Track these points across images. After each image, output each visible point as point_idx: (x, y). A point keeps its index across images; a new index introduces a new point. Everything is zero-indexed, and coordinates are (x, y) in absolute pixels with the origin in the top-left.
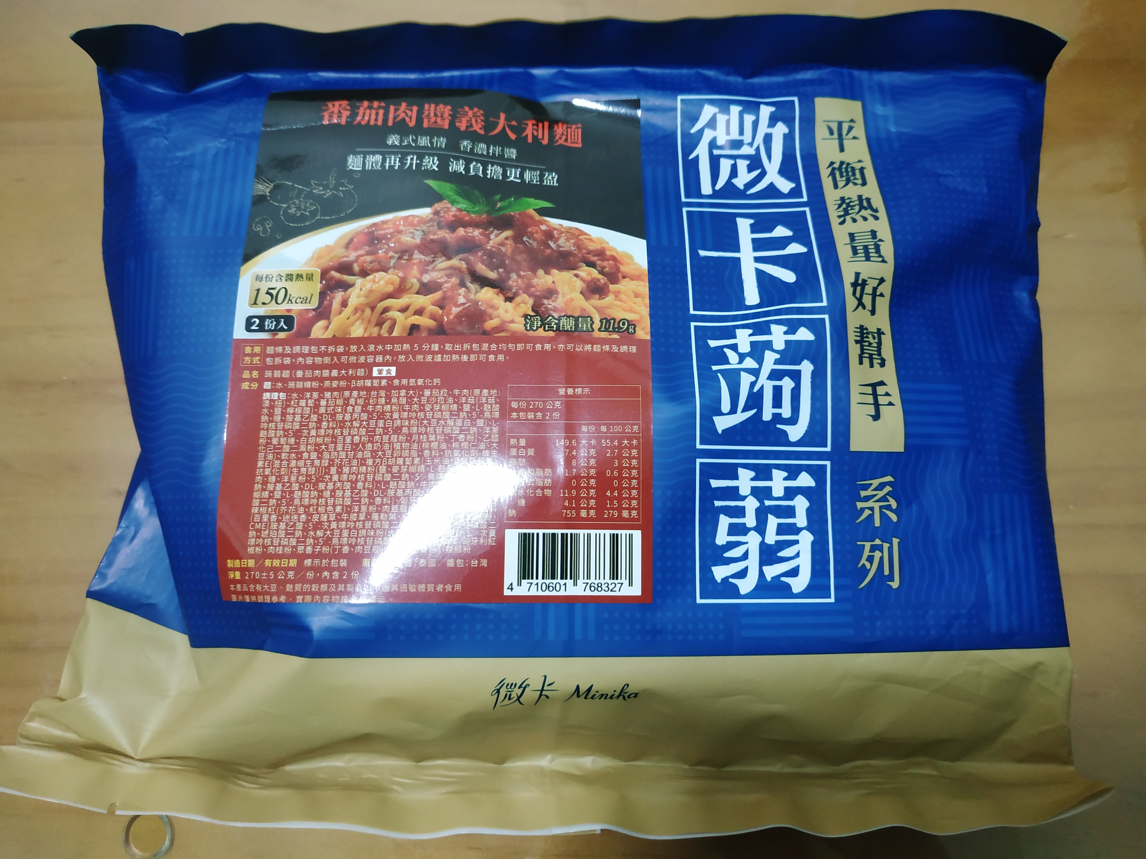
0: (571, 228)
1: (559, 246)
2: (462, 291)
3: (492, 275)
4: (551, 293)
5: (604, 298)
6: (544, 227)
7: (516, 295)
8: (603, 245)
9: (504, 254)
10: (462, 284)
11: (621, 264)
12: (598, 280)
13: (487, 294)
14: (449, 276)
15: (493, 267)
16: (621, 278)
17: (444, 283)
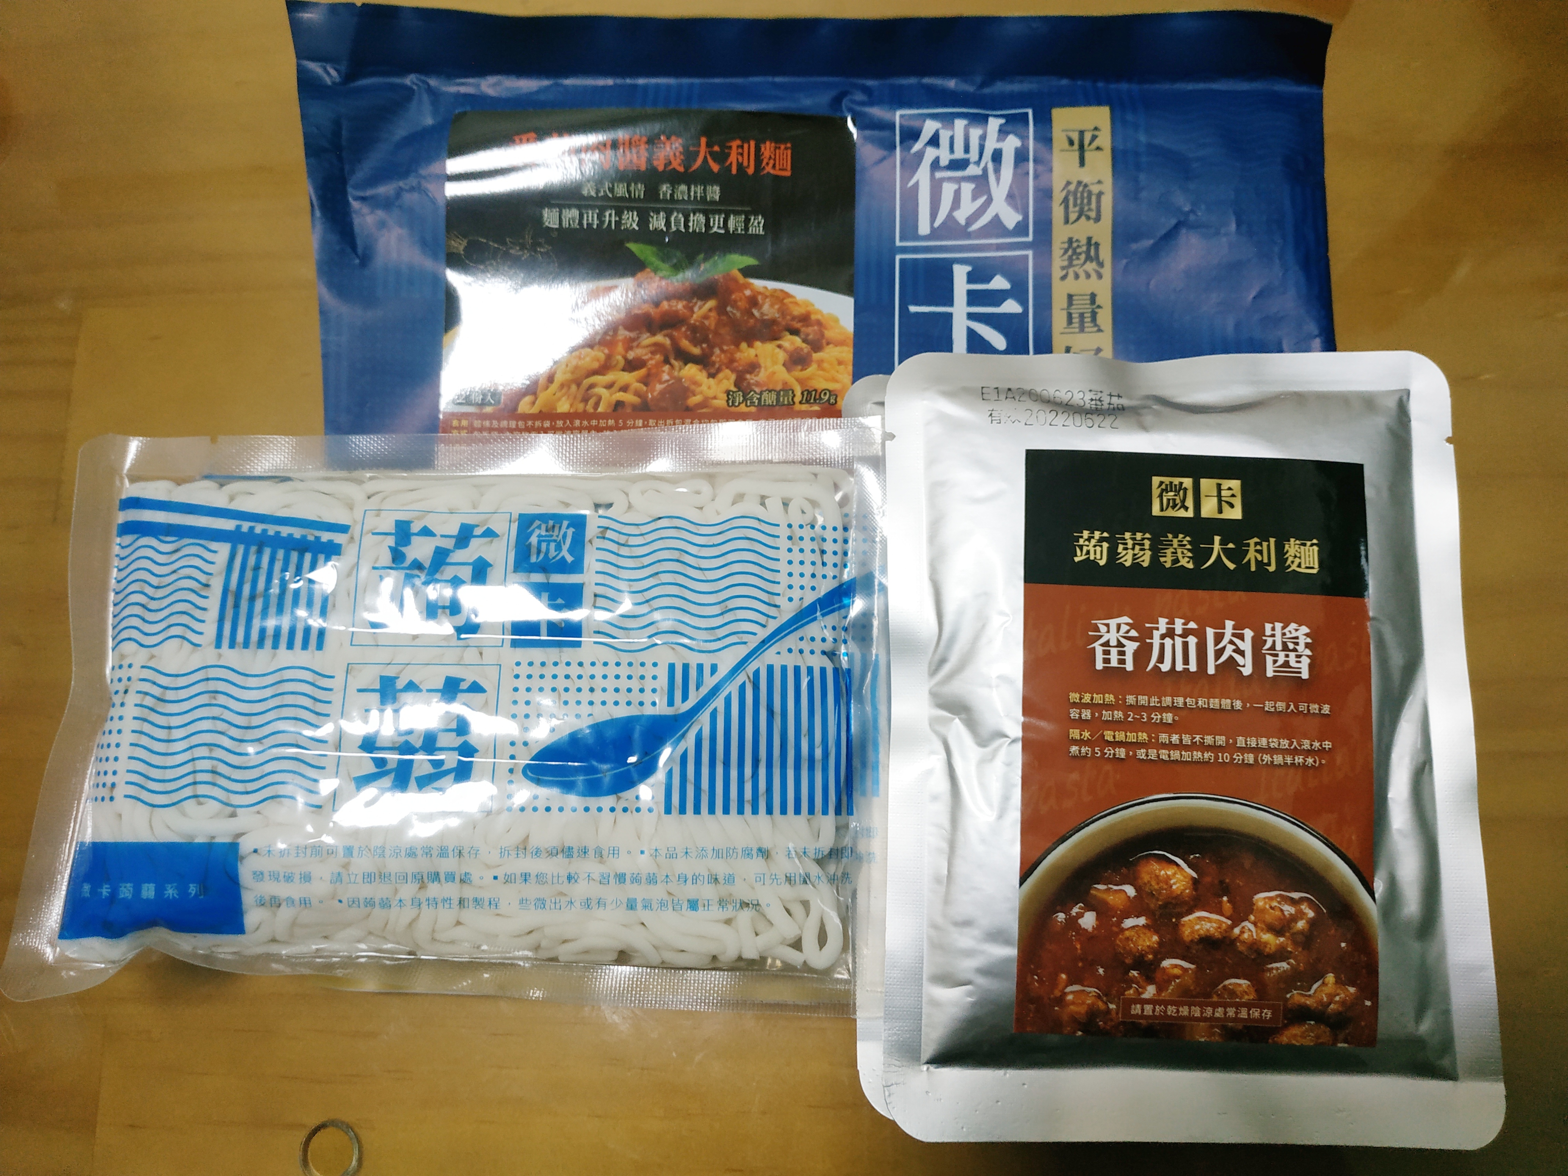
0: (775, 290)
1: (762, 314)
2: (666, 368)
3: (696, 351)
4: (753, 367)
5: (806, 369)
6: (748, 293)
7: (719, 370)
8: (809, 308)
9: (708, 329)
10: (667, 361)
11: (826, 329)
12: (802, 349)
13: (691, 371)
14: (653, 353)
15: (695, 342)
16: (824, 344)
17: (648, 360)
